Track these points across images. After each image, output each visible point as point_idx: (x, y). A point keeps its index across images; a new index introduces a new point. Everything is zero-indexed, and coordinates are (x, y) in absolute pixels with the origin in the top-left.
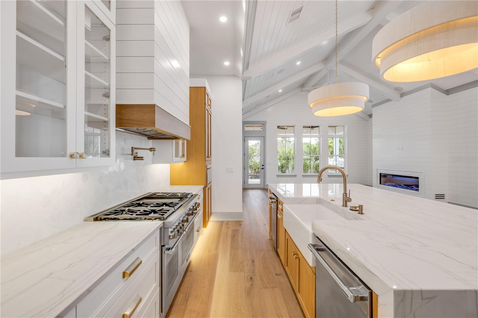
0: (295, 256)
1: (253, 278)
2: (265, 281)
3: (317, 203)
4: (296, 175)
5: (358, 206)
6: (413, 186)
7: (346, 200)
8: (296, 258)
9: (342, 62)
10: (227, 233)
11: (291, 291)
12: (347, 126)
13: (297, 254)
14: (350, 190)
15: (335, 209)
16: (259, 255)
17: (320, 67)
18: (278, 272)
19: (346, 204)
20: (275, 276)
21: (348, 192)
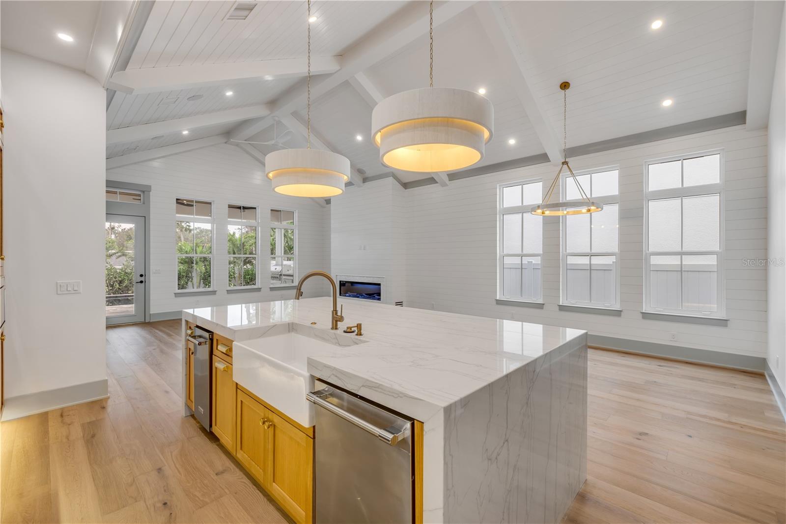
0: (267, 424)
1: (168, 503)
2: (197, 494)
3: (289, 332)
5: (356, 325)
6: (375, 295)
7: (337, 319)
8: (268, 428)
9: (295, 114)
10: (67, 438)
11: (253, 488)
12: (298, 213)
13: (269, 420)
14: (342, 305)
15: (320, 336)
16: (171, 453)
17: (261, 111)
18: (221, 468)
19: (336, 325)
20: (215, 477)
21: (339, 309)
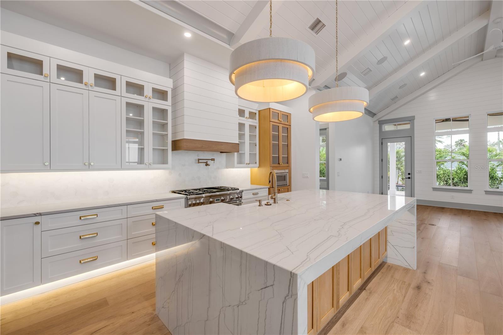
4: (472, 189)
